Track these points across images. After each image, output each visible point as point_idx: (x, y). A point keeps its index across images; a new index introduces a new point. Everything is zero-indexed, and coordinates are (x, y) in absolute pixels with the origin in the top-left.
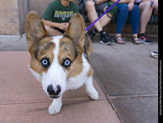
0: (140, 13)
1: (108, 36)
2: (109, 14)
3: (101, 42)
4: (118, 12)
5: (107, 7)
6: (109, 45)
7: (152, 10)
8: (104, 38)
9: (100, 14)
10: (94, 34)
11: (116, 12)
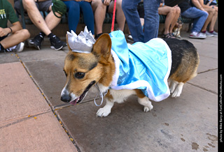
0: (94, 12)
1: (60, 40)
2: (57, 14)
3: (53, 47)
4: (68, 11)
5: (52, 4)
6: (61, 49)
7: (105, 7)
8: (55, 43)
9: (46, 13)
10: (42, 39)
11: (65, 11)
